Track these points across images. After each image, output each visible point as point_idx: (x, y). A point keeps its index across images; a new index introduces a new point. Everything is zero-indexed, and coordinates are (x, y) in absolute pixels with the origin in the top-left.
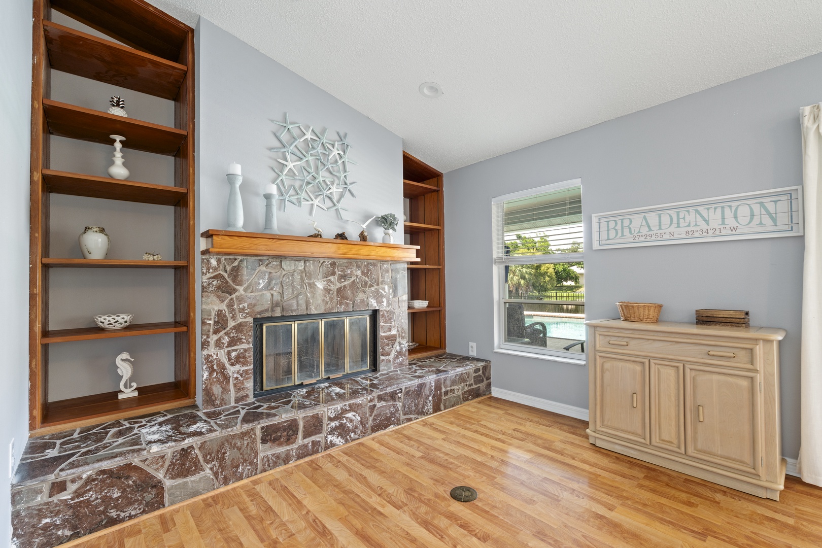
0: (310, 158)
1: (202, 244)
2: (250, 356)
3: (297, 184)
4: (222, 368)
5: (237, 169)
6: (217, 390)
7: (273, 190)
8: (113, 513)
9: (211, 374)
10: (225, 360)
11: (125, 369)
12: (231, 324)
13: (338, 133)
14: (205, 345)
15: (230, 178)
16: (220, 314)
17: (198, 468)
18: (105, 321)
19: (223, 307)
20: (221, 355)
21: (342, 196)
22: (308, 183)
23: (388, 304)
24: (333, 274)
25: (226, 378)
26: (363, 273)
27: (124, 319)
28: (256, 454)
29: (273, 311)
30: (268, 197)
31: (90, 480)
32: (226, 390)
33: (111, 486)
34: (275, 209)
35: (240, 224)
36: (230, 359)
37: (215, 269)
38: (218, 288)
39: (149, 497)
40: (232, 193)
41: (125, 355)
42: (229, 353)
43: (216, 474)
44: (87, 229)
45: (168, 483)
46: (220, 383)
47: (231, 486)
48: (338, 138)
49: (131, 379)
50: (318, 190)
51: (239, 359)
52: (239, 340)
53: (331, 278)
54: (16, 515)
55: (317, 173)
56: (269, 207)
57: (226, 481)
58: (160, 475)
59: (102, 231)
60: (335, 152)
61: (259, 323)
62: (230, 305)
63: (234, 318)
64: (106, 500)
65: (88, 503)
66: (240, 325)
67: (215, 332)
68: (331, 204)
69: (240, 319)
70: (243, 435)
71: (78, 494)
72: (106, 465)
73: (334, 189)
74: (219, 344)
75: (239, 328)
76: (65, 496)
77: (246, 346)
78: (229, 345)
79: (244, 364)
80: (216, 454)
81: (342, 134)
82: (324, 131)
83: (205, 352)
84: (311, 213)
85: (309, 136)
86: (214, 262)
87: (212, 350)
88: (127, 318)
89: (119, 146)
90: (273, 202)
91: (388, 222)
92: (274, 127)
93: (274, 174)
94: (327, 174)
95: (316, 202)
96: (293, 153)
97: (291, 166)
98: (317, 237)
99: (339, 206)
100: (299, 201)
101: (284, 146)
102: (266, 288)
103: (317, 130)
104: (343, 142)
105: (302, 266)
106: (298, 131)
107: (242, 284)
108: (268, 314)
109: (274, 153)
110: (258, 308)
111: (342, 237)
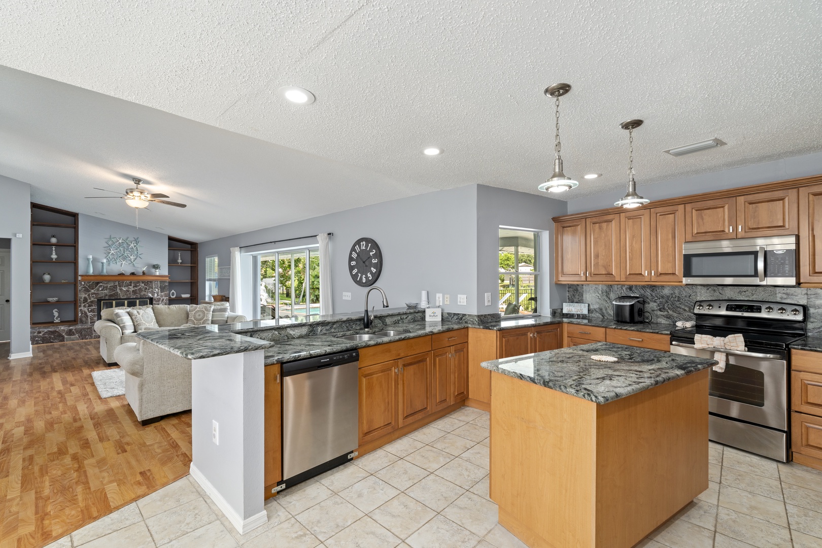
0: (121, 248)
1: (80, 278)
2: (96, 310)
3: (115, 257)
4: (86, 313)
5: (91, 257)
6: (84, 319)
7: (105, 261)
8: (52, 340)
9: (82, 314)
10: (87, 311)
11: (56, 314)
12: (89, 301)
13: (134, 238)
14: (80, 306)
15: (88, 259)
16: (85, 298)
17: (74, 335)
18: (50, 299)
19: (86, 296)
20: (86, 309)
21: (136, 259)
22: (120, 257)
23: (158, 296)
24: (131, 285)
25: (87, 316)
26: (145, 285)
27: (55, 299)
28: (92, 334)
29: (105, 297)
30: (103, 263)
31: (46, 332)
32: (87, 319)
33: (51, 334)
34: (105, 267)
35: (91, 271)
36: (88, 311)
37: (83, 285)
38: (85, 290)
39: (61, 338)
40: (88, 263)
41: (56, 310)
42: (88, 309)
43: (79, 337)
44: (44, 274)
45: (66, 336)
46: (85, 317)
47: (84, 340)
48: (134, 240)
49: (58, 317)
50: (124, 259)
51: (92, 311)
52: (92, 306)
53: (130, 287)
54: (31, 336)
55: (124, 253)
56: (103, 266)
57: (82, 339)
58: (64, 334)
59: (49, 274)
60: (132, 245)
61: (99, 301)
62: (89, 295)
63: (90, 299)
64: (50, 337)
65: (46, 337)
66: (92, 301)
67: (83, 303)
68: (130, 262)
69: (92, 299)
70: (88, 328)
71: (43, 335)
72: (50, 330)
73: (132, 257)
74: (85, 306)
75: (92, 302)
76: (41, 335)
77: (95, 307)
78: (88, 307)
79: (93, 312)
80: (80, 332)
81: (136, 238)
82: (128, 238)
83: (80, 308)
84: (121, 266)
85: (120, 241)
86: (83, 283)
87: (82, 308)
88: (57, 299)
89: (54, 249)
90: (105, 265)
91: (156, 267)
92: (106, 240)
93: (106, 255)
94: (129, 252)
95: (124, 262)
96: (114, 247)
97: (113, 252)
98: (122, 274)
99: (134, 263)
100: (116, 263)
101: (110, 246)
102: (102, 290)
103: (125, 238)
104: (136, 241)
105: (117, 283)
106: (116, 240)
107: (93, 289)
108: (103, 298)
109: (106, 249)
110: (99, 296)
111: (133, 274)
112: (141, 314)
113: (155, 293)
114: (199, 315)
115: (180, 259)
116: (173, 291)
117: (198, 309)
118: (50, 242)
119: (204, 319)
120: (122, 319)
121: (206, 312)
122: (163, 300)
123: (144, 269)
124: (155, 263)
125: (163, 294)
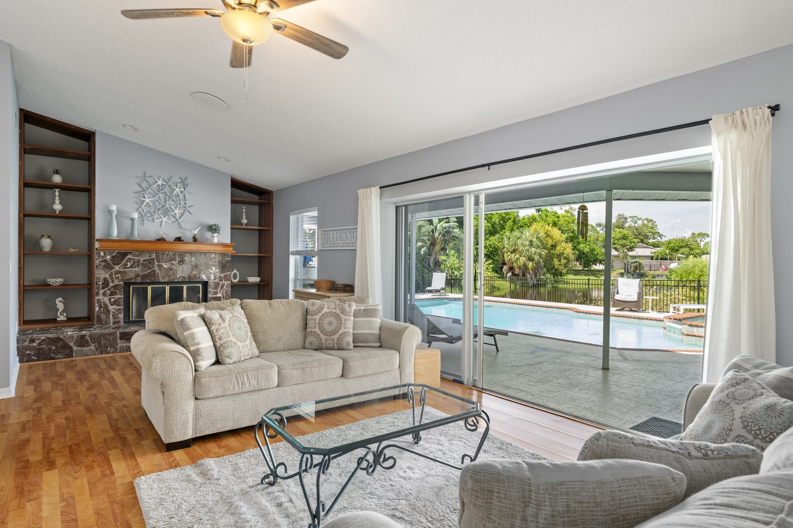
0: (161, 195)
1: (97, 245)
2: (122, 302)
3: (152, 210)
4: (106, 306)
5: (114, 208)
6: (103, 317)
7: (136, 215)
8: (53, 355)
9: (100, 308)
10: (108, 302)
11: (60, 306)
12: (111, 285)
13: (180, 178)
14: (98, 294)
15: (110, 212)
16: (105, 279)
17: (88, 345)
18: (51, 281)
19: (107, 276)
20: (106, 300)
21: (183, 214)
22: (159, 209)
23: (215, 277)
24: (175, 260)
25: (108, 311)
26: (196, 259)
27: (59, 281)
28: (117, 344)
29: (135, 279)
30: (132, 220)
31: (43, 340)
32: (108, 317)
33: (52, 344)
34: (136, 226)
35: (115, 234)
36: (110, 302)
37: (103, 257)
38: (105, 266)
39: (67, 352)
40: (111, 220)
41: (60, 299)
42: (110, 299)
43: (96, 349)
44: (42, 236)
45: (75, 348)
46: (105, 314)
47: (103, 356)
48: (181, 181)
49: (64, 311)
50: (166, 213)
51: (116, 303)
52: (116, 293)
53: (174, 262)
54: (18, 348)
55: (166, 203)
56: (133, 224)
57: (101, 353)
58: (72, 344)
59: (49, 237)
60: (178, 190)
61: (127, 284)
62: (111, 275)
63: (113, 282)
64: (50, 349)
65: (43, 349)
66: (116, 285)
67: (103, 288)
68: (175, 220)
69: (116, 282)
70: (110, 334)
71: (39, 344)
72: (50, 336)
73: (177, 211)
74: (104, 294)
75: (115, 287)
76: (35, 345)
77: (120, 296)
78: (110, 295)
79: (118, 305)
80: (97, 339)
81: (183, 178)
82: (171, 178)
83: (97, 298)
84: (161, 225)
85: (160, 183)
86: (102, 254)
87: (101, 297)
88: (61, 280)
89: (57, 194)
90: (136, 222)
91: (213, 229)
92: (138, 180)
93: (137, 206)
94: (172, 203)
95: (164, 219)
96: (150, 193)
97: (147, 200)
98: (161, 240)
99: (180, 221)
100: (153, 220)
101: (144, 190)
102: (131, 267)
103: (166, 178)
104: (184, 183)
105: (154, 256)
106: (153, 181)
107: (117, 264)
108: (133, 281)
109: (137, 195)
110: (127, 277)
111: (179, 239)
112: (227, 321)
113: (211, 273)
114: (330, 323)
115: (244, 217)
116: (235, 271)
117: (326, 310)
118: (50, 180)
119: (341, 332)
120: (192, 334)
121: (342, 316)
122: (223, 286)
123: (196, 232)
124: (211, 222)
125: (222, 275)
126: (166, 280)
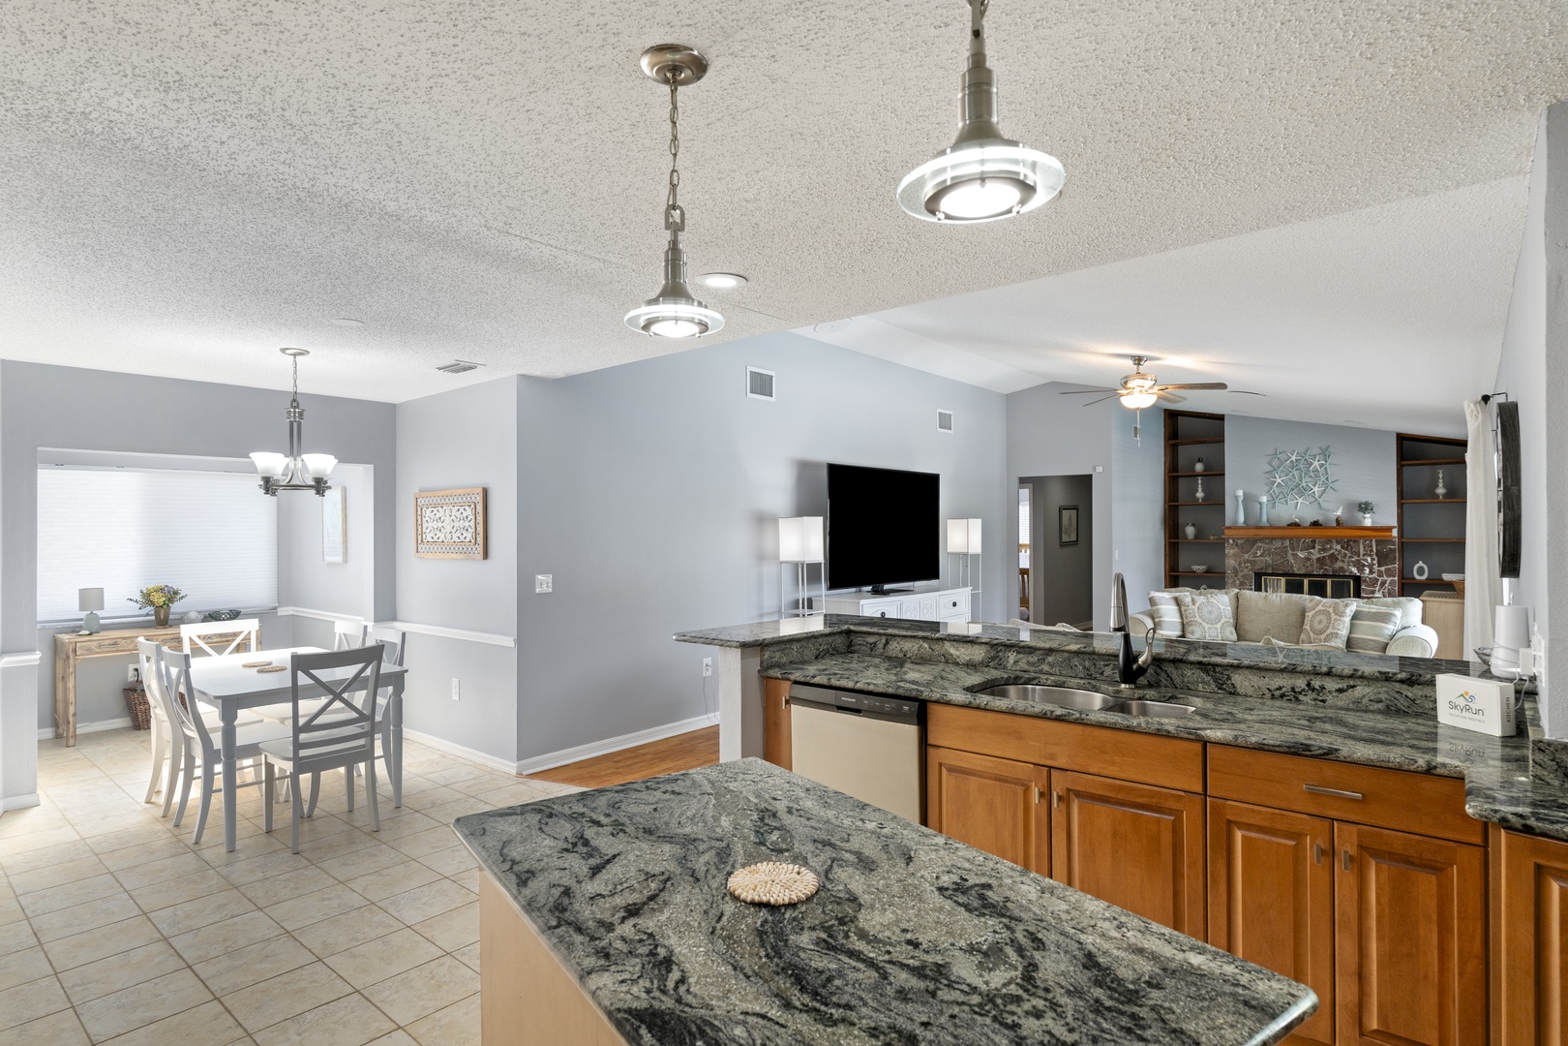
0: (1295, 472)
1: (1227, 532)
3: (1285, 491)
5: (1241, 493)
7: (1264, 499)
12: (1241, 574)
13: (1320, 448)
14: (1227, 583)
15: (1236, 497)
16: (1234, 568)
18: (1195, 568)
19: (1237, 564)
21: (1324, 492)
22: (1292, 490)
23: (1371, 572)
24: (1314, 548)
26: (1342, 547)
27: (1203, 568)
29: (1267, 569)
30: (1261, 504)
34: (1265, 511)
35: (1243, 520)
37: (1232, 545)
38: (1234, 554)
40: (1237, 505)
44: (1186, 525)
48: (1320, 451)
50: (1301, 494)
52: (1246, 583)
53: (1312, 551)
55: (1301, 481)
56: (1261, 508)
59: (1193, 525)
60: (1316, 463)
61: (1258, 575)
62: (1240, 564)
63: (1242, 571)
66: (1246, 575)
68: (1313, 499)
69: (1246, 571)
73: (1316, 489)
74: (1234, 583)
75: (1245, 577)
78: (1240, 585)
82: (1308, 450)
84: (1295, 508)
85: (1294, 458)
86: (1231, 541)
88: (1205, 568)
89: (1200, 482)
90: (1264, 506)
91: (1365, 507)
92: (1268, 459)
93: (1268, 488)
94: (1310, 479)
95: (1300, 500)
96: (1282, 471)
97: (1279, 480)
98: (1295, 525)
99: (1320, 500)
100: (1286, 502)
101: (1275, 469)
102: (1261, 555)
103: (1302, 451)
104: (1325, 454)
105: (1287, 543)
106: (1286, 457)
107: (1247, 552)
108: (1264, 571)
109: (1267, 476)
110: (1257, 567)
111: (1315, 524)
113: (1364, 566)
114: (1320, 622)
115: (1441, 485)
116: (1421, 563)
117: (1320, 607)
118: (1194, 471)
119: (1328, 632)
121: (1333, 616)
122: (1383, 583)
123: (1339, 513)
124: (1363, 498)
125: (1383, 569)
126: (1303, 572)
